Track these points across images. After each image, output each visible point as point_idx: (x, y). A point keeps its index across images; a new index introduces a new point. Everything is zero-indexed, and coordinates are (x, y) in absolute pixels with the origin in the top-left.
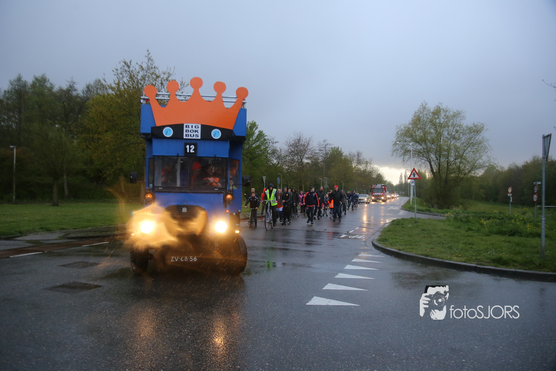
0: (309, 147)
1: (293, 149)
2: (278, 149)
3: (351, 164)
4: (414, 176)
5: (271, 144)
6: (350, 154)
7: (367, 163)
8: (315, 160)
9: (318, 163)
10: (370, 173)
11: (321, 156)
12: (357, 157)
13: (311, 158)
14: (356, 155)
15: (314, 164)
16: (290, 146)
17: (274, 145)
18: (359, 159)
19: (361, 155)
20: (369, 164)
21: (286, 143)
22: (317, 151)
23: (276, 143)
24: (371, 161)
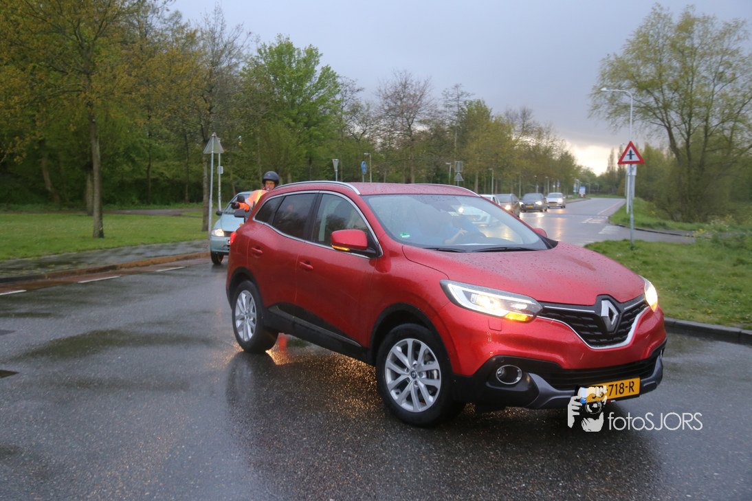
0: (424, 101)
1: (392, 104)
2: (363, 103)
3: (509, 132)
4: (631, 158)
5: (349, 94)
6: (507, 114)
7: (540, 131)
8: (437, 125)
9: (444, 132)
10: (548, 151)
11: (450, 118)
12: (521, 120)
13: (430, 121)
14: (519, 114)
15: (435, 135)
16: (387, 98)
17: (354, 95)
18: (526, 123)
19: (529, 115)
20: (545, 134)
21: (378, 91)
22: (441, 108)
23: (358, 91)
24: (549, 128)
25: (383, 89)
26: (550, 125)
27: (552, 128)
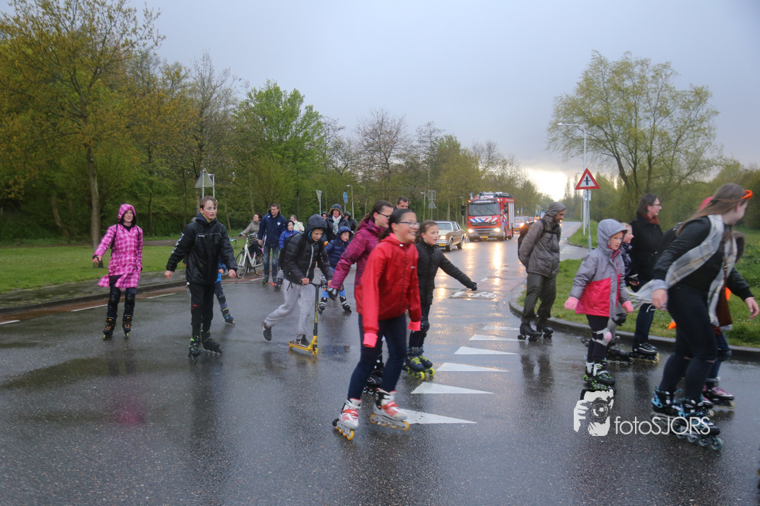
0: (399, 137)
1: (371, 141)
2: (345, 140)
3: (477, 164)
4: (587, 184)
5: (331, 132)
6: (474, 148)
8: (412, 159)
9: (418, 165)
10: (512, 180)
11: (424, 152)
12: (487, 153)
13: (405, 155)
14: (485, 148)
15: (411, 168)
16: (366, 136)
17: (336, 133)
18: (492, 155)
19: (494, 148)
20: (508, 165)
21: (357, 129)
22: (415, 143)
23: (340, 129)
24: (512, 160)
25: (361, 127)
26: (513, 157)
27: (515, 160)
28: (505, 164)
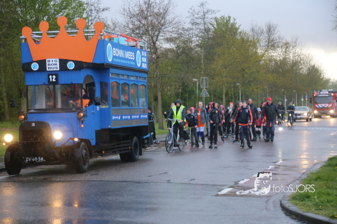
1: (137, 23)
2: (109, 23)
5: (94, 13)
6: (253, 30)
7: (287, 45)
8: (185, 42)
9: (191, 49)
10: (295, 64)
11: (197, 35)
12: (266, 35)
13: (176, 39)
14: (265, 30)
15: (183, 52)
16: (131, 18)
17: (100, 14)
18: (272, 38)
19: (274, 30)
20: (291, 48)
21: (122, 10)
22: (187, 26)
23: (103, 10)
24: (295, 42)
25: (127, 8)
26: (297, 40)
27: (298, 42)
28: (287, 47)
